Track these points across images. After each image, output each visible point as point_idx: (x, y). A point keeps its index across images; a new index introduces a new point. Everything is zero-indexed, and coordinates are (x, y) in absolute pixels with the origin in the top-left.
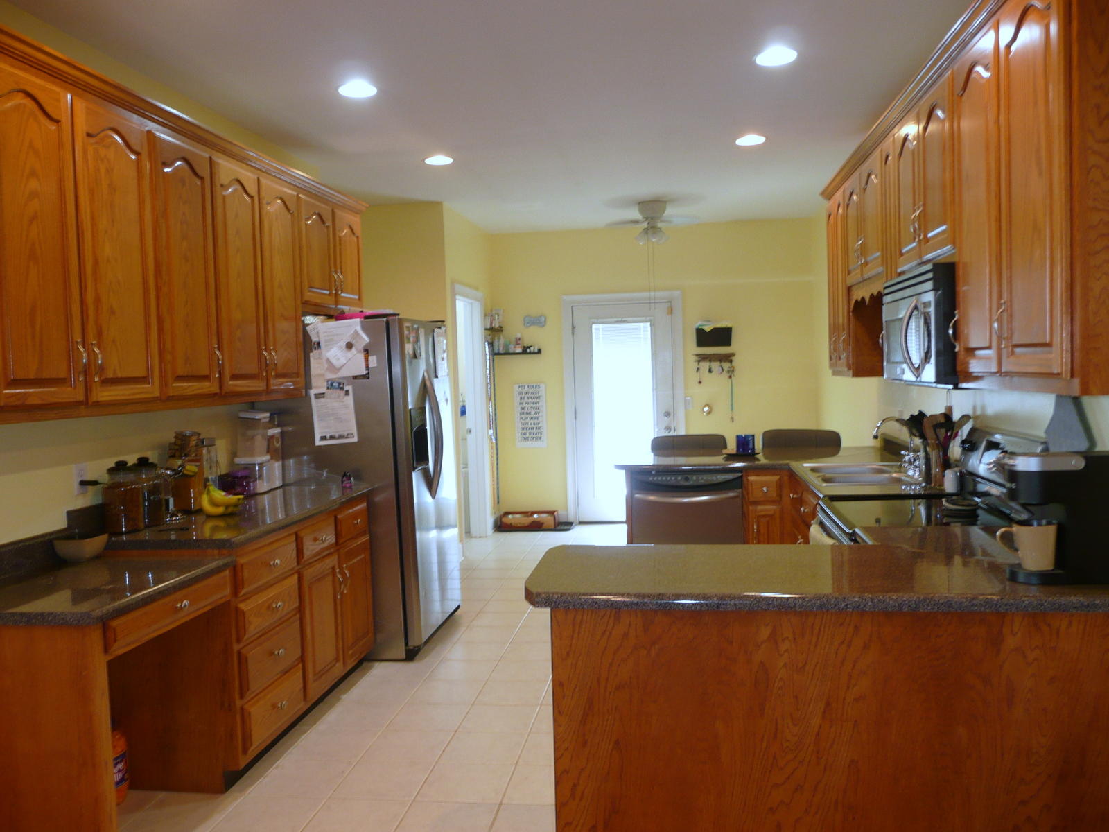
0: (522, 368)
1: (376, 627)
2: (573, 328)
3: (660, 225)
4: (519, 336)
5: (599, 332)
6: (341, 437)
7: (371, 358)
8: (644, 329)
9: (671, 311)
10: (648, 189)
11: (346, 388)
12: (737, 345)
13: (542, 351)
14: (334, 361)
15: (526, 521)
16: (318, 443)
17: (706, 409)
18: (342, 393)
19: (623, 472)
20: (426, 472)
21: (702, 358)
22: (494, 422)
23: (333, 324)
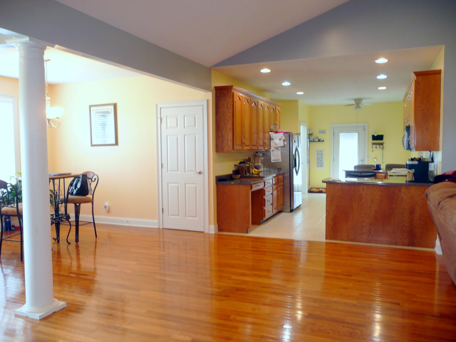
0: (318, 146)
1: (283, 204)
2: (334, 134)
3: (360, 105)
4: (317, 136)
5: (342, 135)
6: (277, 160)
7: (285, 142)
8: (356, 135)
9: (364, 129)
10: (358, 96)
11: (279, 149)
12: (385, 140)
13: (324, 140)
14: (276, 143)
15: (318, 190)
16: (272, 161)
17: (375, 160)
18: (278, 150)
19: (344, 172)
20: (296, 170)
21: (374, 144)
22: (309, 162)
23: (277, 134)
